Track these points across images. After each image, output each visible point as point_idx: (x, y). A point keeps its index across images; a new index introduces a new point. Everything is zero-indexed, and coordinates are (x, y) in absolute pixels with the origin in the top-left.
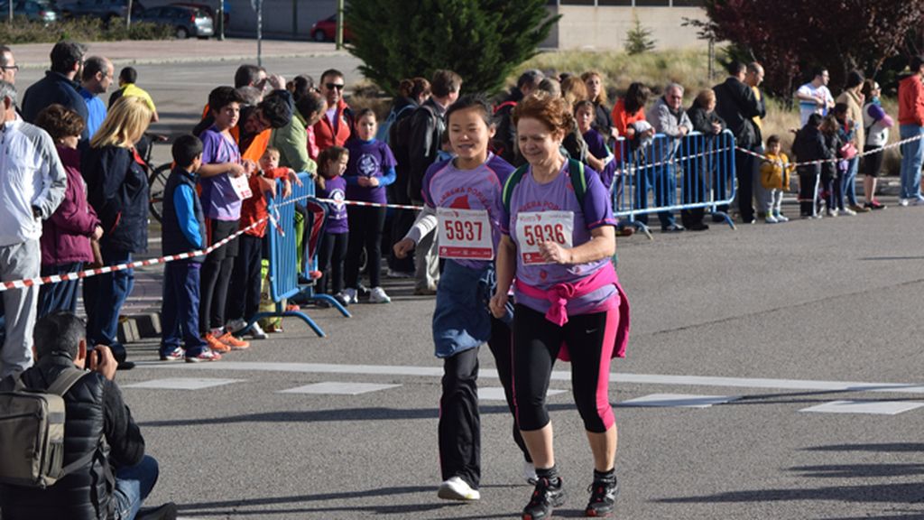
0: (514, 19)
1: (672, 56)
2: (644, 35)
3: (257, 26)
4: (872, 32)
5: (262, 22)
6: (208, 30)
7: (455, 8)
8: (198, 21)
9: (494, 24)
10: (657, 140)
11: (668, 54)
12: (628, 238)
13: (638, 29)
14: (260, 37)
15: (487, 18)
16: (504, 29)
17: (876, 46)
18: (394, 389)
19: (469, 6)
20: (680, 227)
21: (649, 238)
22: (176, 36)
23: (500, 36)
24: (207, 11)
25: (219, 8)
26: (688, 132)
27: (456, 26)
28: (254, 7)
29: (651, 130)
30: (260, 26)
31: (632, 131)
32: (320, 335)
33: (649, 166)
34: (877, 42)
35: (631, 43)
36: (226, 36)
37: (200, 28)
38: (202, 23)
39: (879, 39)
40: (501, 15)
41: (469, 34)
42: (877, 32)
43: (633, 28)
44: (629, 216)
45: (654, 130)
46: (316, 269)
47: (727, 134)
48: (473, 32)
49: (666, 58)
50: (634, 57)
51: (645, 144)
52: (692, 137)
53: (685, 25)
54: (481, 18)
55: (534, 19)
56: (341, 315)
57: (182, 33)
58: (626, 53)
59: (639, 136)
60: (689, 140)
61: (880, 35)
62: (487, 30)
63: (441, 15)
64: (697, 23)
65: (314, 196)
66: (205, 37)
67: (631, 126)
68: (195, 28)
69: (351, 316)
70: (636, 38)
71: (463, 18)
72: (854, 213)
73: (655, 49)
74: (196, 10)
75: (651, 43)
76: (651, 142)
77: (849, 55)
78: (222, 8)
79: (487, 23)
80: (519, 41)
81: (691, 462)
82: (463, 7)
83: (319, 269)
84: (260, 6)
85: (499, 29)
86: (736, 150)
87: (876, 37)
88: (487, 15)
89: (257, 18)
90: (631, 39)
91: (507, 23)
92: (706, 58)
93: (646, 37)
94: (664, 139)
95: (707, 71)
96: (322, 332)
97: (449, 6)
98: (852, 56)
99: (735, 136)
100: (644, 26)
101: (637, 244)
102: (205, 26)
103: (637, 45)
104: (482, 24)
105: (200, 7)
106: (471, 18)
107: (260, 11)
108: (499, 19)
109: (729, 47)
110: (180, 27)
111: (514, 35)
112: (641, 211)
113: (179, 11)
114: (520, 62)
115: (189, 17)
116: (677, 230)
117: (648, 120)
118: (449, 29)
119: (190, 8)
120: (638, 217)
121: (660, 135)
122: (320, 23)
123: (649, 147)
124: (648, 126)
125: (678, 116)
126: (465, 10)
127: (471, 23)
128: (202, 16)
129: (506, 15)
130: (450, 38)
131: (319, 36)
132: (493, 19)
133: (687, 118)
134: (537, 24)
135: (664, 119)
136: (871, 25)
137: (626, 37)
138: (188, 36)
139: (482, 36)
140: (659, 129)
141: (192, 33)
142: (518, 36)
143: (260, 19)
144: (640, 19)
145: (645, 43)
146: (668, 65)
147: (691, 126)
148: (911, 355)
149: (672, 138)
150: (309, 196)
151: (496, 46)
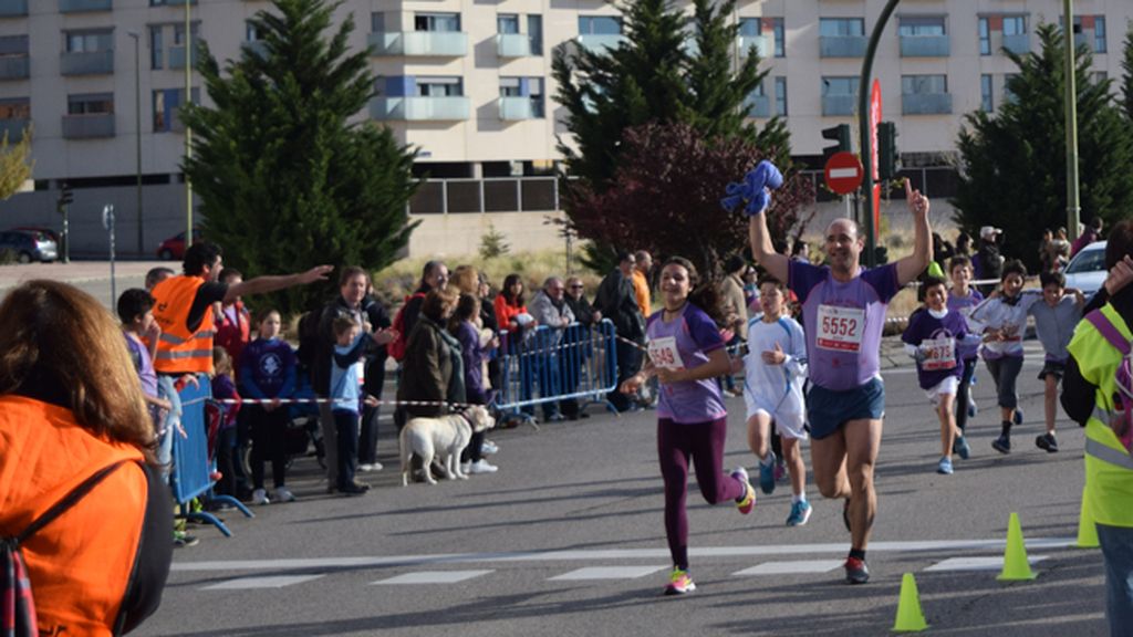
0: (374, 225)
1: (527, 258)
2: (498, 238)
3: (109, 245)
4: (732, 223)
5: (115, 241)
6: (52, 254)
7: (315, 217)
8: (41, 245)
9: (355, 231)
10: (539, 332)
11: (523, 255)
12: (514, 431)
13: (492, 233)
14: (113, 256)
15: (348, 226)
16: (365, 237)
17: (736, 236)
18: (318, 580)
19: (329, 215)
20: (562, 416)
21: (535, 429)
22: (19, 261)
23: (361, 243)
24: (49, 235)
25: (63, 231)
26: (570, 322)
27: (316, 235)
28: (106, 226)
29: (533, 322)
30: (113, 245)
31: (514, 324)
32: (227, 535)
33: (532, 353)
34: (736, 233)
35: (486, 248)
36: (71, 259)
37: (44, 252)
38: (45, 247)
39: (738, 230)
40: (361, 222)
41: (331, 242)
42: (737, 223)
43: (487, 232)
44: (514, 409)
45: (536, 322)
46: (215, 471)
47: (607, 323)
48: (334, 240)
49: (519, 259)
50: (490, 260)
51: (528, 336)
52: (573, 328)
53: (546, 223)
54: (341, 227)
55: (393, 226)
56: (243, 515)
57: (25, 258)
58: (482, 257)
59: (521, 329)
60: (570, 332)
61: (740, 226)
62: (348, 237)
63: (301, 225)
64: (558, 221)
65: (210, 397)
66: (49, 261)
67: (512, 318)
68: (38, 252)
69: (253, 516)
70: (490, 242)
71: (324, 226)
72: (733, 395)
73: (510, 253)
74: (39, 234)
75: (505, 246)
76: (534, 334)
77: (710, 246)
78: (66, 231)
79: (348, 231)
80: (380, 247)
81: (639, 627)
82: (323, 215)
83: (219, 470)
84: (112, 224)
85: (360, 236)
86: (617, 339)
87: (735, 228)
88: (348, 222)
89: (109, 237)
90: (486, 243)
91: (367, 230)
92: (565, 259)
93: (500, 241)
94: (546, 331)
95: (565, 270)
96: (229, 532)
97: (309, 216)
98: (713, 246)
99: (615, 324)
100: (498, 230)
101: (525, 435)
102: (49, 249)
103: (492, 249)
104: (343, 232)
105: (43, 231)
106: (331, 227)
107: (112, 230)
108: (359, 227)
109: (588, 245)
110: (24, 252)
111: (375, 241)
112: (527, 403)
113: (23, 236)
114: (382, 268)
115: (31, 242)
116: (559, 420)
117: (530, 313)
118: (310, 239)
119: (33, 233)
120: (524, 409)
121: (543, 327)
122: (166, 243)
123: (531, 338)
124: (531, 318)
125: (560, 307)
126: (325, 219)
127: (332, 231)
128: (45, 239)
129: (367, 222)
130: (311, 247)
131: (166, 255)
132: (354, 226)
133: (569, 309)
134: (396, 231)
135: (547, 311)
136: (731, 216)
137: (481, 241)
138: (32, 260)
139: (343, 244)
140: (542, 322)
141: (36, 257)
142: (380, 242)
143: (112, 237)
144: (494, 223)
145: (499, 247)
146: (525, 266)
147: (572, 317)
148: (825, 518)
149: (553, 329)
150: (206, 397)
151: (357, 253)
